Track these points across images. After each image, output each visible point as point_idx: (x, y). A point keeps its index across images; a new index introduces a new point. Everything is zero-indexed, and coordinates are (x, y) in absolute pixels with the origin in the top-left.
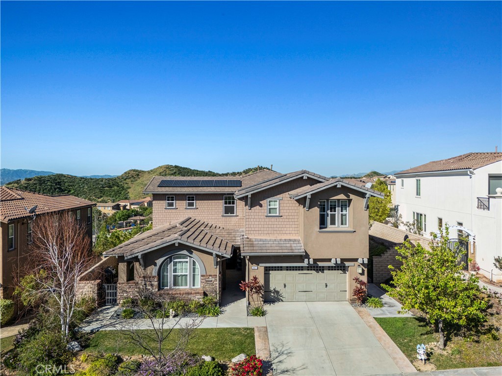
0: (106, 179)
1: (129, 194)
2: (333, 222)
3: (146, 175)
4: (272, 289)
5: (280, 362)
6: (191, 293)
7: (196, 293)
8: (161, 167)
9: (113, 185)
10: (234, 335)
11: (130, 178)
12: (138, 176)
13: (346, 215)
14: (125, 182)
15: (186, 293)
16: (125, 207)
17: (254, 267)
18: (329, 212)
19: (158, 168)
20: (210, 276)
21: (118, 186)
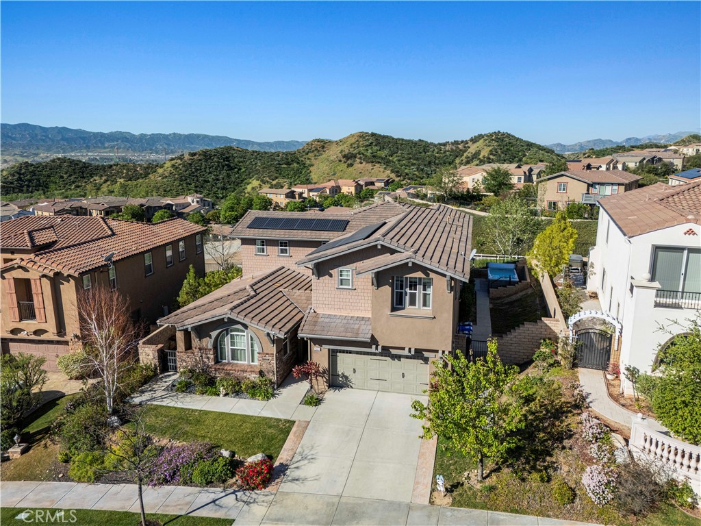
0: (283, 153)
1: (311, 174)
2: (413, 303)
3: (333, 147)
4: (340, 373)
5: (297, 468)
6: (246, 371)
7: (251, 372)
8: (352, 136)
9: (292, 161)
10: (270, 427)
11: (313, 151)
12: (323, 148)
13: (429, 294)
14: (306, 156)
15: (241, 371)
16: (301, 194)
17: (316, 348)
18: (408, 290)
19: (349, 137)
20: (267, 354)
21: (298, 163)
